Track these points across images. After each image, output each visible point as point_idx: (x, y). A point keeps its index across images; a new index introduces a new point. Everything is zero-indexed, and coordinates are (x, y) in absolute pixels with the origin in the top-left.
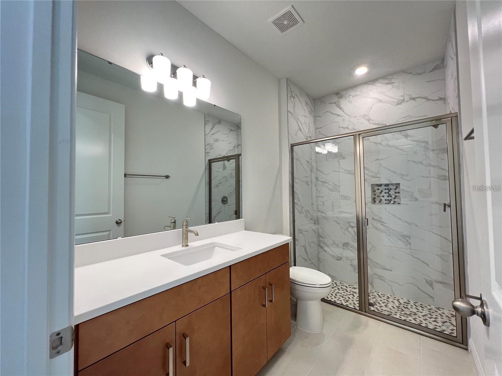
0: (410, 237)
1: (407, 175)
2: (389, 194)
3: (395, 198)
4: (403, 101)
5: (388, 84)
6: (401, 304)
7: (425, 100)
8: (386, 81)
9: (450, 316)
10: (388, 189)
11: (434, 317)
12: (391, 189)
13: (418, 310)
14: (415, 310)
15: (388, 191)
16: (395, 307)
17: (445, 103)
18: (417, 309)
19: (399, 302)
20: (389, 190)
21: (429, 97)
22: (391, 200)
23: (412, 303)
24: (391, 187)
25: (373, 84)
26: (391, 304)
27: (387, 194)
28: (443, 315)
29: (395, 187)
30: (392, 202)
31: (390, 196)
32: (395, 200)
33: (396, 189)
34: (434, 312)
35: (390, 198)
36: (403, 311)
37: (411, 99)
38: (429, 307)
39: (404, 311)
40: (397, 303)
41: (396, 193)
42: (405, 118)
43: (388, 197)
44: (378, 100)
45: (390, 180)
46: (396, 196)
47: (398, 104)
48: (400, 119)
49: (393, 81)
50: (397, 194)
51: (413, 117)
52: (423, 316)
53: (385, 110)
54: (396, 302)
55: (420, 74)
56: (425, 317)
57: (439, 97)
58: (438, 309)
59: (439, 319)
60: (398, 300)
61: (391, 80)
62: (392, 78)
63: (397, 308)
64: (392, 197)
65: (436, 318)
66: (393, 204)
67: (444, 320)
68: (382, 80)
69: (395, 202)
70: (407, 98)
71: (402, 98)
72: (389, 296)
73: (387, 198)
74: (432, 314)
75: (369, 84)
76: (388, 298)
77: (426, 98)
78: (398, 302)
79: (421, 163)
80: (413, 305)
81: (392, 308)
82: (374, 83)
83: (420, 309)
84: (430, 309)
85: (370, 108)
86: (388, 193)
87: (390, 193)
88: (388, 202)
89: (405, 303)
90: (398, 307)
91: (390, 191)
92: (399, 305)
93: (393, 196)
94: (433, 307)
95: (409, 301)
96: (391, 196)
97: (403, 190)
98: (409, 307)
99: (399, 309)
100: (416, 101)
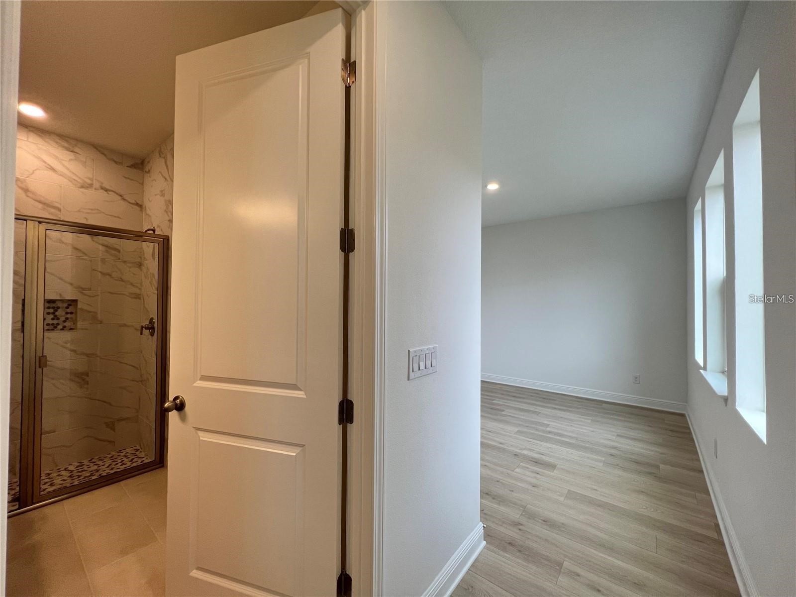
0: (87, 375)
1: (90, 289)
2: (56, 316)
3: (64, 321)
4: (91, 186)
5: (68, 149)
6: (72, 471)
7: (119, 198)
8: (66, 145)
9: (134, 452)
10: (53, 308)
11: (119, 461)
12: (58, 308)
13: (99, 465)
14: (96, 467)
15: (54, 310)
16: (66, 478)
17: (141, 210)
18: (97, 465)
19: (68, 470)
20: (56, 309)
21: (124, 196)
22: (58, 324)
23: (86, 462)
24: (60, 304)
25: (40, 136)
26: (58, 479)
27: (52, 316)
28: (127, 454)
29: (65, 305)
30: (60, 327)
31: (56, 318)
32: (65, 324)
33: (67, 308)
34: (117, 457)
35: (55, 322)
36: (79, 476)
37: (102, 188)
38: (110, 456)
39: (81, 476)
40: (67, 474)
41: (67, 313)
42: (92, 210)
43: (53, 319)
44: (49, 167)
45: (60, 294)
46: (67, 319)
47: (82, 187)
48: (84, 209)
49: (76, 150)
50: (69, 316)
51: (104, 213)
52: (108, 467)
53: (60, 186)
54: (64, 473)
55: (116, 162)
56: (110, 468)
57: (135, 201)
58: (120, 452)
59: (126, 460)
60: (65, 470)
61: (73, 147)
62: (76, 145)
63: (69, 478)
64: (60, 319)
65: (122, 461)
66: (61, 330)
67: (130, 459)
68: (58, 138)
69: (64, 327)
70: (97, 185)
71: (89, 182)
72: (48, 472)
73: (51, 322)
74: (116, 460)
75: (32, 131)
76: (49, 474)
77: (121, 196)
78: (67, 472)
79: (110, 275)
80: (89, 464)
81: (62, 482)
82: (43, 135)
83: (100, 463)
84: (112, 457)
85: (31, 171)
86: (53, 313)
87: (57, 313)
88: (51, 327)
89: (77, 467)
90: (70, 476)
91: (57, 311)
92: (70, 474)
93: (63, 319)
94: (113, 453)
95: (81, 463)
96: (58, 319)
97: (82, 309)
98: (85, 468)
99: (74, 478)
100: (108, 194)
